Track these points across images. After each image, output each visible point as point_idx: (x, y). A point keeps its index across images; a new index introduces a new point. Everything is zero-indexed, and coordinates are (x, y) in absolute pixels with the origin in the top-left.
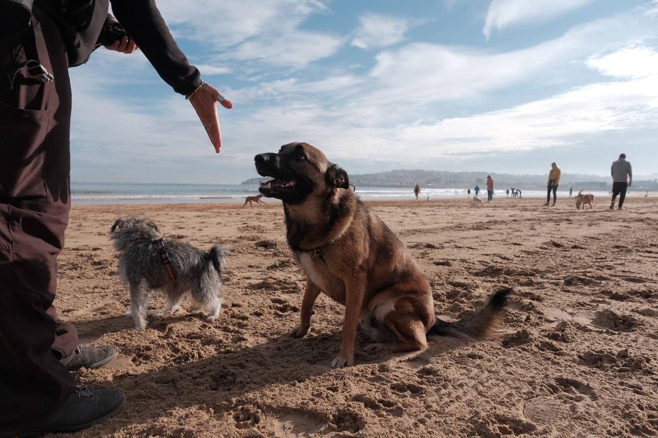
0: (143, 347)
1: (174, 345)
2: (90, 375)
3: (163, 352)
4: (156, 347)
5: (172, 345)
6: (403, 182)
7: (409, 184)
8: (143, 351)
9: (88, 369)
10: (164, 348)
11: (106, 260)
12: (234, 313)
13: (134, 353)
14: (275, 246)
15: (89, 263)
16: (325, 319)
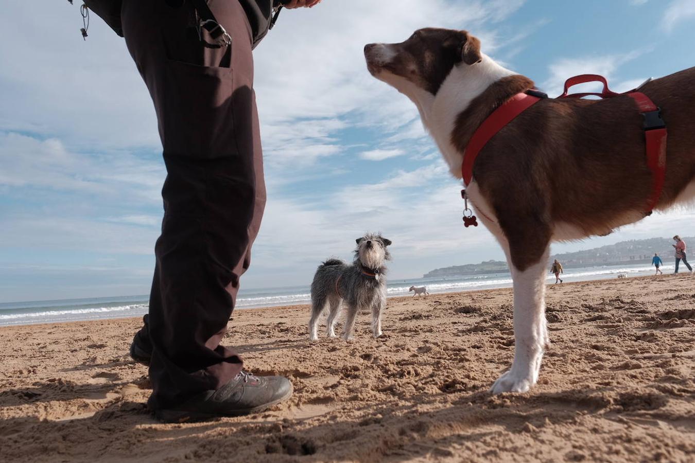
0: (350, 367)
1: (384, 366)
2: (299, 383)
3: (373, 372)
4: (365, 368)
5: (382, 367)
6: (634, 257)
7: (643, 258)
8: (350, 371)
9: (296, 378)
10: (373, 369)
11: (293, 327)
12: (447, 347)
13: (342, 372)
14: (480, 311)
15: (277, 331)
16: (568, 347)
